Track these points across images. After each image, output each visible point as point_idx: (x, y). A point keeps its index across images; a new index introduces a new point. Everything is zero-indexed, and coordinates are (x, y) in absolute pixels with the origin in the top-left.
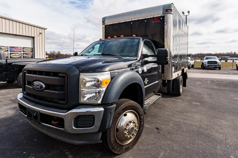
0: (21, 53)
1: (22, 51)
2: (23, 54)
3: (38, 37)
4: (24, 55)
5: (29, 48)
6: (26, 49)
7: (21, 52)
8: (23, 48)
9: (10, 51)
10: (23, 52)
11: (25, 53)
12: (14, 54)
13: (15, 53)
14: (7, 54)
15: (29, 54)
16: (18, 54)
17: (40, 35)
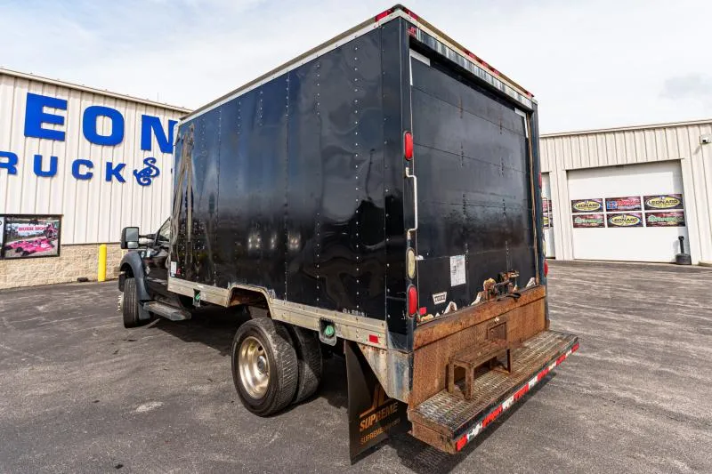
0: (641, 214)
1: (643, 207)
2: (647, 215)
3: (694, 157)
4: (652, 219)
5: (667, 196)
6: (658, 199)
7: (639, 209)
8: (646, 198)
9: (607, 210)
10: (646, 209)
11: (653, 214)
12: (620, 217)
13: (621, 214)
14: (599, 217)
15: (669, 213)
16: (630, 217)
17: (704, 147)
